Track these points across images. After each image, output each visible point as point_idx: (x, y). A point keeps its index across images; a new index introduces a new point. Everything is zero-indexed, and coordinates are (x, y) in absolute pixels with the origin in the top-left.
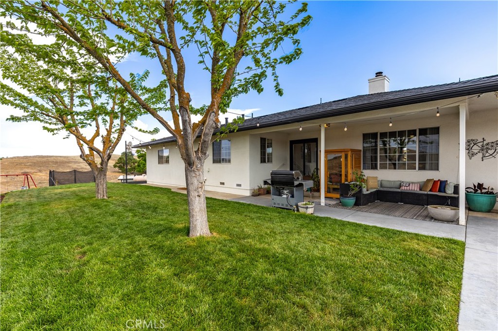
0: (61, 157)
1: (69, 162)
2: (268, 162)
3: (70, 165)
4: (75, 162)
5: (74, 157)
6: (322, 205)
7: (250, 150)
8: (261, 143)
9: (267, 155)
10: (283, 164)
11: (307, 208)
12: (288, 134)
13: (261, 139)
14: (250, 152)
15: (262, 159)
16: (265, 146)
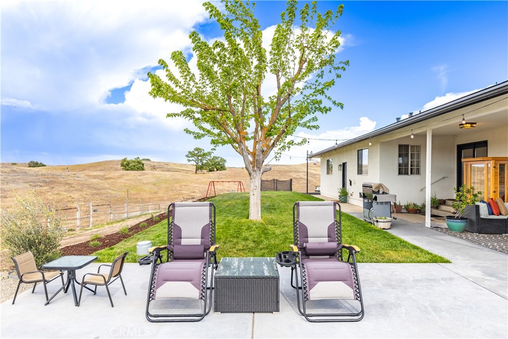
0: (284, 166)
1: (290, 172)
2: (411, 173)
3: (291, 174)
4: (295, 171)
5: (296, 166)
6: (426, 226)
7: (380, 160)
8: (400, 151)
9: (411, 166)
10: (444, 178)
11: (377, 221)
12: (454, 136)
13: (400, 146)
14: (380, 163)
15: (401, 170)
16: (408, 154)
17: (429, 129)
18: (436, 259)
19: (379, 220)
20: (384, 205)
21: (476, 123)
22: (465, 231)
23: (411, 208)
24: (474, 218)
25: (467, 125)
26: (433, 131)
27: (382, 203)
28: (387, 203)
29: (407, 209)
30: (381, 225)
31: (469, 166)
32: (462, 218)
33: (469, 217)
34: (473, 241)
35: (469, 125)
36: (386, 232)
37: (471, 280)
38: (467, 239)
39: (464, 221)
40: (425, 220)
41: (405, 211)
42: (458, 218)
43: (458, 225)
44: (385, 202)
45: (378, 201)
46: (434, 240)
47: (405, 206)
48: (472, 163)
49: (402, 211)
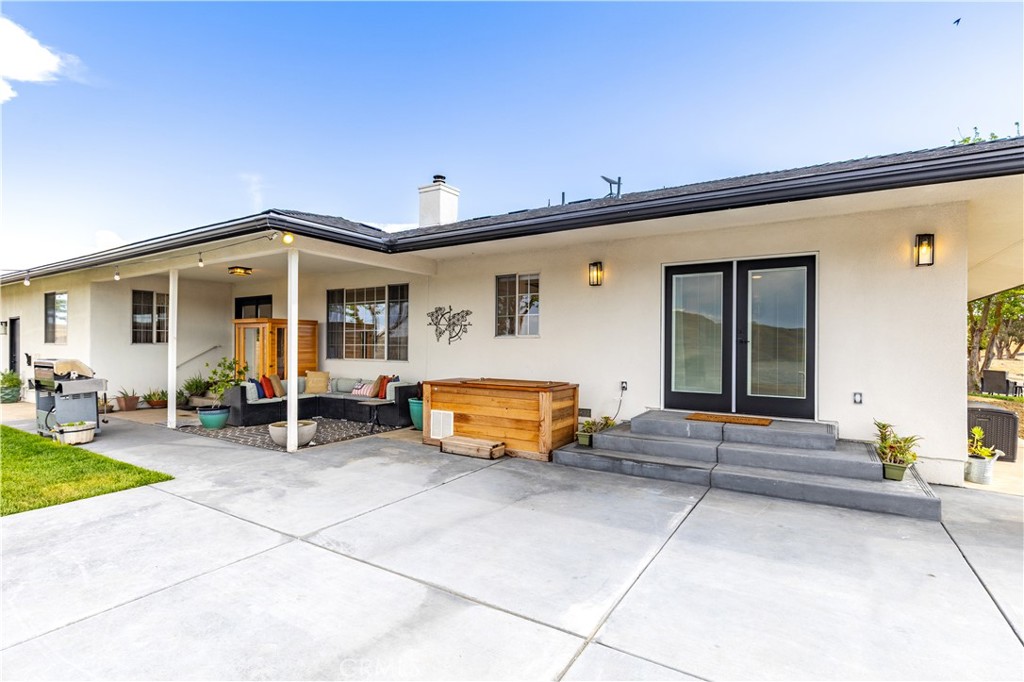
2: (158, 340)
6: (169, 426)
7: (92, 316)
8: (134, 301)
9: (158, 328)
10: (215, 347)
11: (62, 432)
12: (232, 285)
13: (135, 293)
14: (91, 321)
15: (138, 335)
16: (152, 307)
17: (174, 268)
18: (147, 479)
19: (66, 429)
20: (82, 400)
21: (250, 269)
22: (225, 426)
23: (155, 399)
24: (238, 405)
25: (239, 270)
26: (180, 271)
27: (76, 396)
28: (88, 395)
29: (149, 402)
30: (71, 438)
31: (242, 330)
32: (222, 408)
33: (232, 405)
34: (229, 440)
35: (243, 271)
36: (77, 449)
37: (190, 498)
38: (224, 437)
39: (225, 411)
40: (167, 416)
41: (145, 405)
42: (216, 408)
43: (216, 417)
44: (85, 394)
45: (64, 394)
46: (169, 448)
47: (145, 397)
48: (246, 326)
49: (140, 406)
